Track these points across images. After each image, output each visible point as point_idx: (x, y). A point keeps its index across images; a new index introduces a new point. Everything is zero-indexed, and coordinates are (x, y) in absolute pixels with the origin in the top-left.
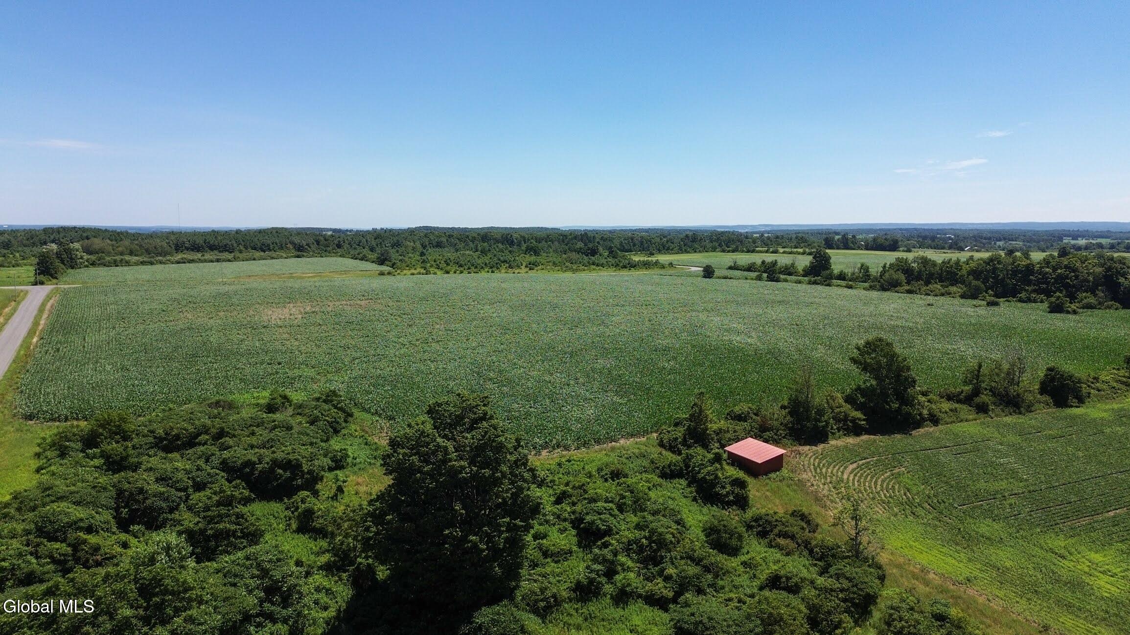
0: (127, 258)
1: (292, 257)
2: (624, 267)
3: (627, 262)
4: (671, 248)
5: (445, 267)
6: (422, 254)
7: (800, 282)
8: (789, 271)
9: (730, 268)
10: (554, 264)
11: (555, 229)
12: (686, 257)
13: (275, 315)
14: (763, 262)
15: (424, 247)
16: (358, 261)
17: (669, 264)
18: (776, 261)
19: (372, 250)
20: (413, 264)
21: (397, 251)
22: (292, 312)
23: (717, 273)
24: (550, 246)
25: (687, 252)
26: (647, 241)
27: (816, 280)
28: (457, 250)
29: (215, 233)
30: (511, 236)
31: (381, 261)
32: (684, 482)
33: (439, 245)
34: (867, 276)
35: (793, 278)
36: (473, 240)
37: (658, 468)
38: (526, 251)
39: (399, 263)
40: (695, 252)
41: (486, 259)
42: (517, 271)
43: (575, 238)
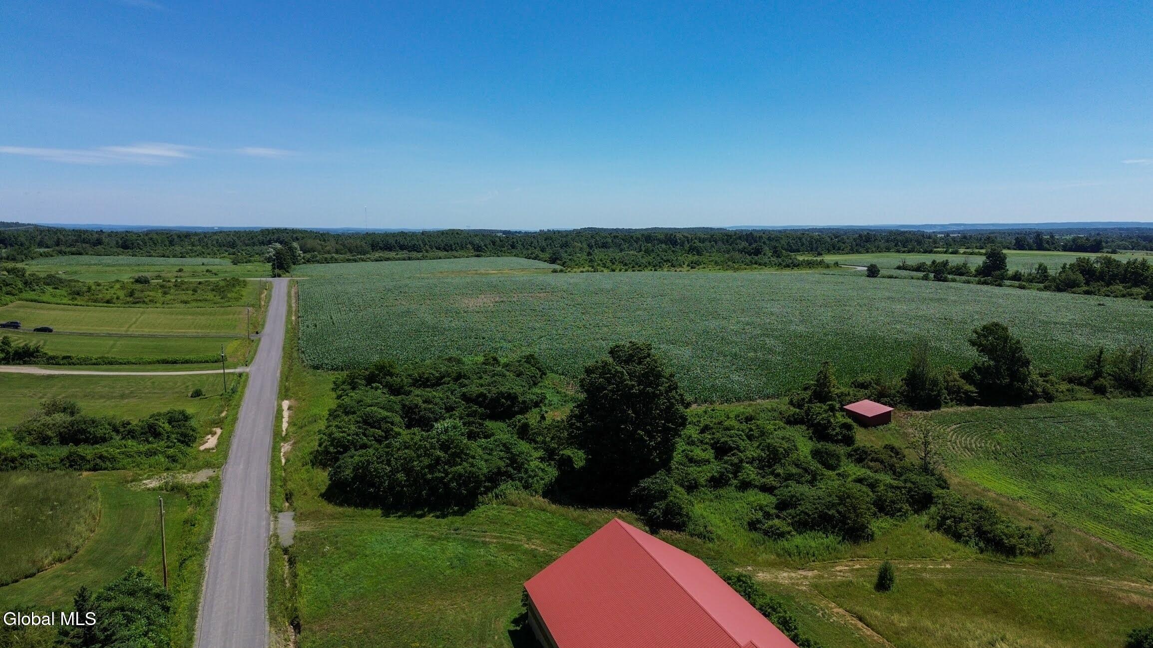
0: (336, 256)
1: (472, 256)
2: (788, 266)
3: (790, 261)
4: (842, 248)
5: (611, 265)
6: (589, 254)
7: (968, 282)
8: (960, 271)
9: (899, 268)
10: (716, 263)
11: (721, 229)
12: (856, 257)
13: (472, 303)
14: (934, 262)
15: (590, 246)
16: (531, 260)
17: (835, 264)
18: (947, 260)
19: (543, 250)
20: (582, 262)
21: (566, 252)
22: (485, 301)
23: (883, 272)
24: (713, 246)
25: (858, 252)
26: (817, 241)
27: (985, 280)
28: (621, 251)
29: (403, 234)
30: (675, 236)
31: (553, 261)
32: (804, 427)
33: (605, 246)
34: (1045, 276)
35: (964, 278)
36: (637, 240)
37: (784, 417)
38: (689, 251)
39: (569, 263)
40: (868, 252)
41: (650, 259)
42: (678, 270)
43: (740, 238)
